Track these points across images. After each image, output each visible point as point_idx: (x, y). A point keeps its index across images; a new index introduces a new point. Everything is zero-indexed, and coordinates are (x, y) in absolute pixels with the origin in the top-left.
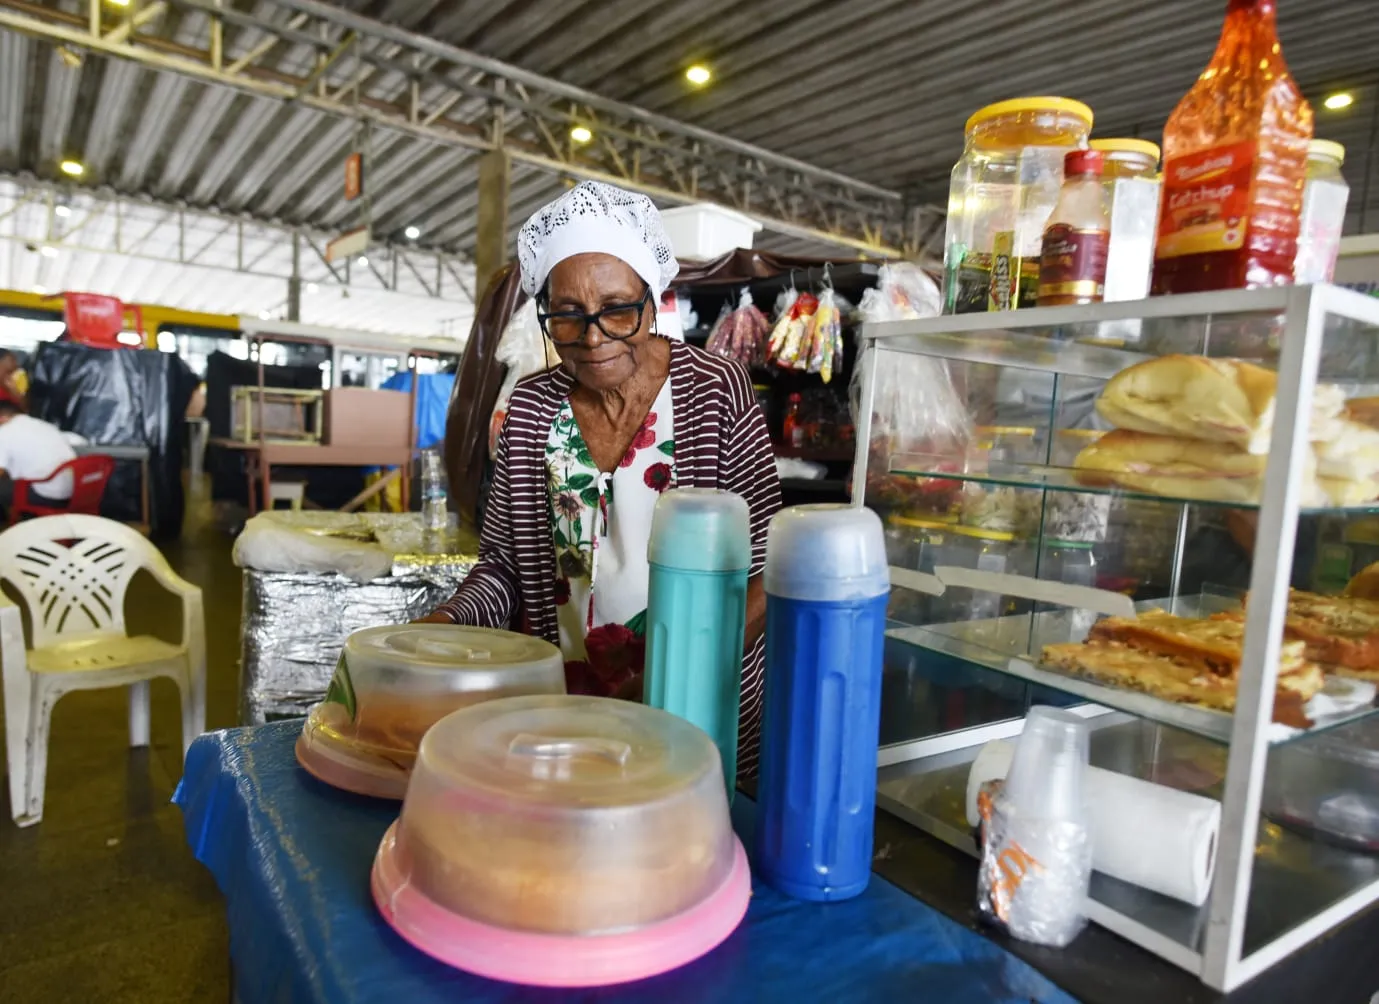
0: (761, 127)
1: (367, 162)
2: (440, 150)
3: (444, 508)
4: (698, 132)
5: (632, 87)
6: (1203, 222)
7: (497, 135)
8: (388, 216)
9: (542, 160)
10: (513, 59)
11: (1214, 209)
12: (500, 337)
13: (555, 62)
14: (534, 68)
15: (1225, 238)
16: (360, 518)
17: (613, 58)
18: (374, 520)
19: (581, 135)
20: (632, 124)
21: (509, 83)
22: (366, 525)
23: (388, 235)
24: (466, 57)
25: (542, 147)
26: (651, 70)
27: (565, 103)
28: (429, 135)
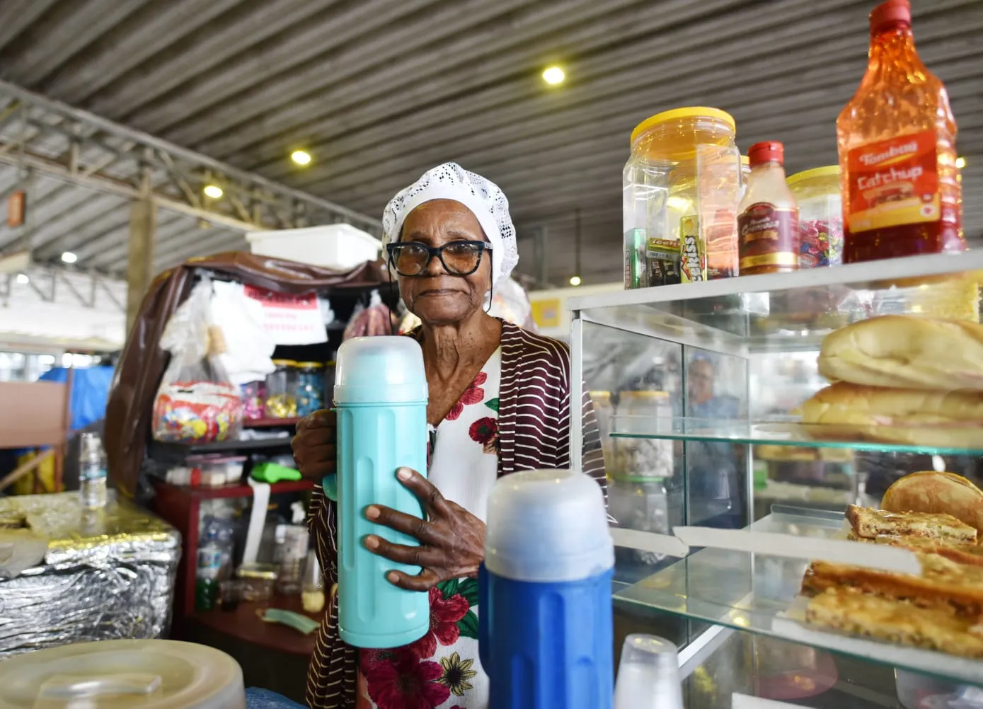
0: (346, 195)
1: (30, 201)
2: (96, 196)
3: (104, 487)
4: (301, 195)
5: (252, 162)
6: (898, 199)
7: (145, 188)
8: (47, 245)
9: (181, 207)
10: (161, 134)
11: (907, 187)
12: (164, 328)
13: (195, 139)
14: (178, 143)
15: (922, 212)
16: (11, 503)
17: (237, 141)
18: (25, 504)
19: (213, 192)
20: (253, 187)
21: (156, 152)
22: (16, 510)
23: (47, 259)
24: (120, 130)
25: (183, 197)
26: (267, 151)
27: (201, 169)
28: (85, 184)
